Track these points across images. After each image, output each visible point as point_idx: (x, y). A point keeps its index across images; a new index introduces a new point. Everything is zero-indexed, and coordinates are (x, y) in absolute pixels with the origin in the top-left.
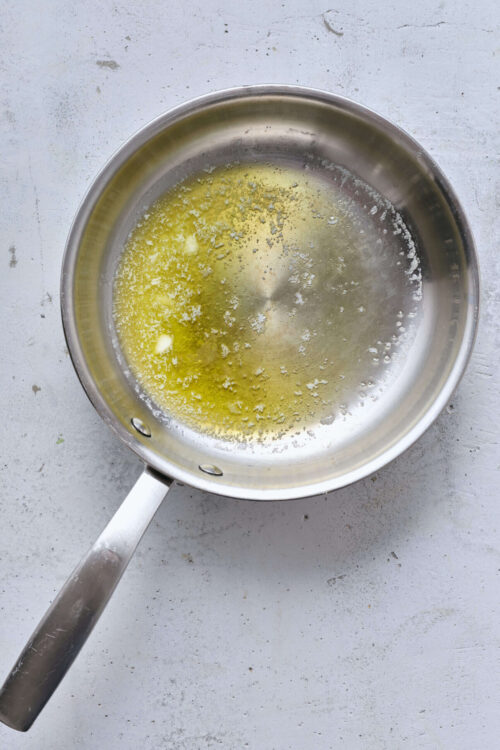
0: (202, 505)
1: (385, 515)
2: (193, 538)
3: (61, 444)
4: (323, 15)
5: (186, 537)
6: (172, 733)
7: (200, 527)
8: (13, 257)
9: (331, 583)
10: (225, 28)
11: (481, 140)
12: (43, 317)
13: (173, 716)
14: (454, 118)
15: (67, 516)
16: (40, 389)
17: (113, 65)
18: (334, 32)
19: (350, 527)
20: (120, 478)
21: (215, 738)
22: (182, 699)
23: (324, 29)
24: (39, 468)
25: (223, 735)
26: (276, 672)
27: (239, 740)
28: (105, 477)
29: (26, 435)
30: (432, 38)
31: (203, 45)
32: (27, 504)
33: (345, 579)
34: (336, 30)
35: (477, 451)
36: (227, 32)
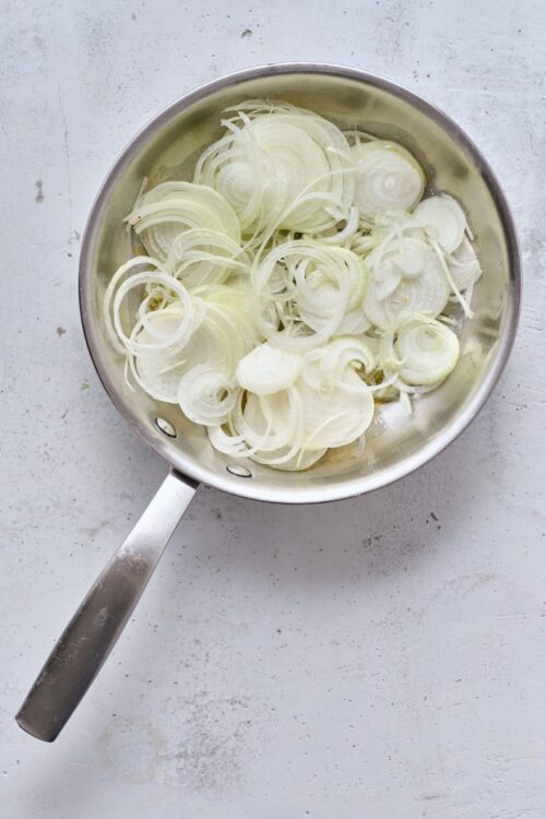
1: (426, 474)
3: (86, 390)
6: (196, 695)
8: (40, 192)
9: (367, 544)
11: (538, 81)
12: (70, 255)
13: (196, 678)
14: (510, 57)
15: (90, 466)
16: (65, 332)
21: (240, 702)
22: (207, 661)
24: (62, 414)
25: (249, 699)
26: (305, 635)
27: (266, 705)
29: (49, 379)
32: (50, 452)
33: (381, 539)
35: (524, 409)
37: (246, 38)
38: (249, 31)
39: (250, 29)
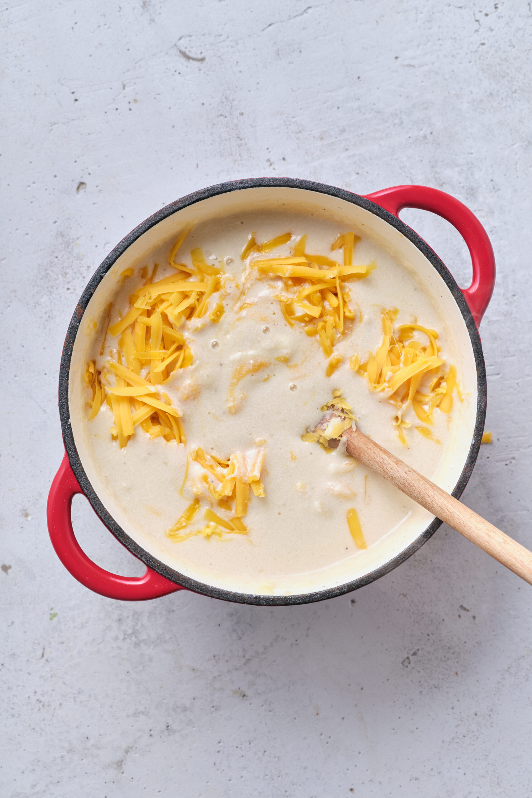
0: (234, 630)
1: (438, 568)
2: (237, 669)
3: (55, 620)
4: (175, 45)
5: (229, 671)
7: (241, 654)
9: (406, 664)
10: (74, 97)
11: (397, 121)
14: (359, 108)
15: (90, 696)
16: (10, 567)
18: (194, 59)
19: (405, 596)
20: (133, 633)
23: (183, 60)
24: (40, 653)
26: (380, 783)
28: (116, 638)
29: (12, 623)
30: (304, 29)
31: (55, 124)
32: (42, 699)
33: (420, 653)
34: (195, 57)
35: (513, 461)
36: (76, 100)
37: (81, 191)
38: (82, 183)
39: (82, 181)
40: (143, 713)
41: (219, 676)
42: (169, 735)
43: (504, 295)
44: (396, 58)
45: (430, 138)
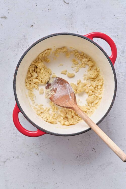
0: (39, 139)
1: (91, 138)
2: (37, 148)
5: (35, 148)
7: (39, 145)
9: (77, 158)
10: (36, 5)
11: (110, 30)
14: (102, 25)
17: (5, 18)
18: (66, 3)
19: (81, 142)
23: (64, 3)
26: (63, 183)
28: (12, 133)
30: (94, 3)
31: (30, 10)
33: (81, 156)
34: (67, 3)
35: (115, 118)
36: (36, 6)
37: (32, 27)
38: (32, 25)
39: (33, 25)
40: (13, 152)
41: (33, 148)
42: (18, 159)
43: (124, 78)
44: (114, 15)
45: (117, 36)
